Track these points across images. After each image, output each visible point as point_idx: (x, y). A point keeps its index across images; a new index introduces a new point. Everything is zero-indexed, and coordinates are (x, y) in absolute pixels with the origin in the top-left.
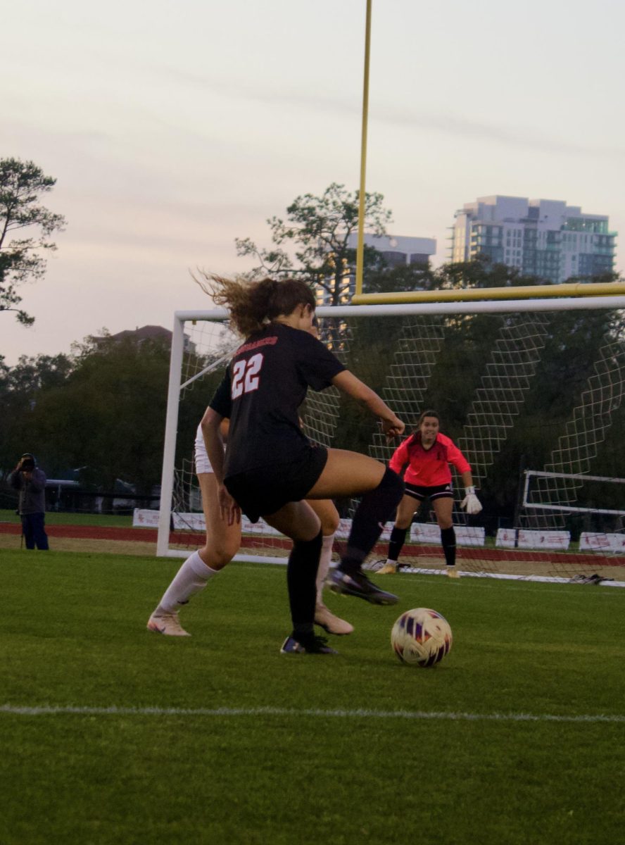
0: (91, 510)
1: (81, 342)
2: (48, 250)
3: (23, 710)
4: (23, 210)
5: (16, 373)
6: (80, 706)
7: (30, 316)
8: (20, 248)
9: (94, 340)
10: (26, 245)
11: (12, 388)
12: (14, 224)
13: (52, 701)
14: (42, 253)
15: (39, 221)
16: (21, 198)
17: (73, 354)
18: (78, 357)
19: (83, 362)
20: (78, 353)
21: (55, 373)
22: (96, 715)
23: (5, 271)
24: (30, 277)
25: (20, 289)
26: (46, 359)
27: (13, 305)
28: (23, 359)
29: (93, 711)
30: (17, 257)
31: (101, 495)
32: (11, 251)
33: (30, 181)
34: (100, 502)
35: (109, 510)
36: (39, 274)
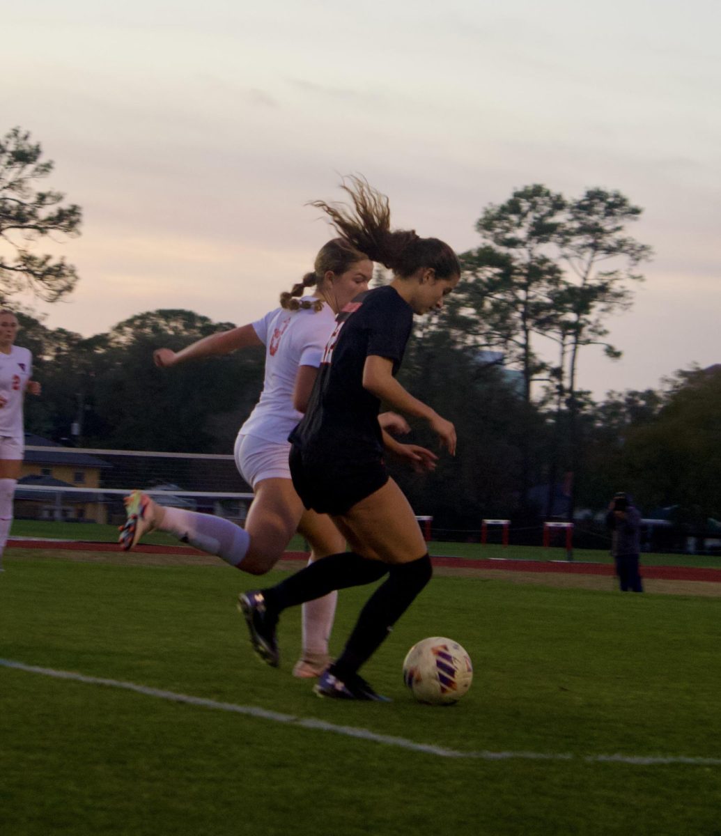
0: (682, 550)
1: (672, 377)
2: (636, 282)
3: (635, 760)
4: (609, 241)
5: (603, 409)
6: (694, 756)
7: (618, 349)
8: (606, 279)
9: (683, 374)
10: (612, 277)
11: (599, 424)
12: (601, 255)
13: (664, 751)
14: (630, 285)
15: (625, 252)
16: (608, 228)
17: (662, 389)
18: (667, 392)
19: (674, 397)
20: (668, 387)
21: (642, 408)
22: (710, 766)
23: (591, 304)
24: (617, 309)
25: (607, 322)
26: (634, 394)
27: (600, 339)
28: (610, 394)
29: (707, 761)
30: (603, 289)
31: (691, 535)
32: (596, 283)
33: (616, 210)
34: (691, 541)
35: (701, 550)
36: (626, 307)
